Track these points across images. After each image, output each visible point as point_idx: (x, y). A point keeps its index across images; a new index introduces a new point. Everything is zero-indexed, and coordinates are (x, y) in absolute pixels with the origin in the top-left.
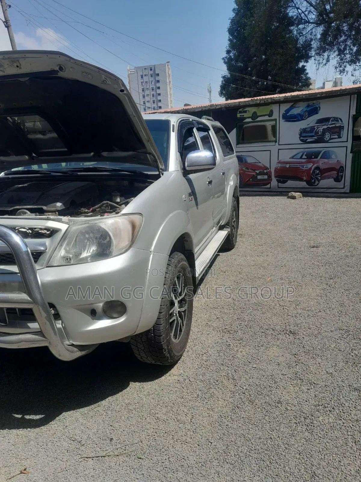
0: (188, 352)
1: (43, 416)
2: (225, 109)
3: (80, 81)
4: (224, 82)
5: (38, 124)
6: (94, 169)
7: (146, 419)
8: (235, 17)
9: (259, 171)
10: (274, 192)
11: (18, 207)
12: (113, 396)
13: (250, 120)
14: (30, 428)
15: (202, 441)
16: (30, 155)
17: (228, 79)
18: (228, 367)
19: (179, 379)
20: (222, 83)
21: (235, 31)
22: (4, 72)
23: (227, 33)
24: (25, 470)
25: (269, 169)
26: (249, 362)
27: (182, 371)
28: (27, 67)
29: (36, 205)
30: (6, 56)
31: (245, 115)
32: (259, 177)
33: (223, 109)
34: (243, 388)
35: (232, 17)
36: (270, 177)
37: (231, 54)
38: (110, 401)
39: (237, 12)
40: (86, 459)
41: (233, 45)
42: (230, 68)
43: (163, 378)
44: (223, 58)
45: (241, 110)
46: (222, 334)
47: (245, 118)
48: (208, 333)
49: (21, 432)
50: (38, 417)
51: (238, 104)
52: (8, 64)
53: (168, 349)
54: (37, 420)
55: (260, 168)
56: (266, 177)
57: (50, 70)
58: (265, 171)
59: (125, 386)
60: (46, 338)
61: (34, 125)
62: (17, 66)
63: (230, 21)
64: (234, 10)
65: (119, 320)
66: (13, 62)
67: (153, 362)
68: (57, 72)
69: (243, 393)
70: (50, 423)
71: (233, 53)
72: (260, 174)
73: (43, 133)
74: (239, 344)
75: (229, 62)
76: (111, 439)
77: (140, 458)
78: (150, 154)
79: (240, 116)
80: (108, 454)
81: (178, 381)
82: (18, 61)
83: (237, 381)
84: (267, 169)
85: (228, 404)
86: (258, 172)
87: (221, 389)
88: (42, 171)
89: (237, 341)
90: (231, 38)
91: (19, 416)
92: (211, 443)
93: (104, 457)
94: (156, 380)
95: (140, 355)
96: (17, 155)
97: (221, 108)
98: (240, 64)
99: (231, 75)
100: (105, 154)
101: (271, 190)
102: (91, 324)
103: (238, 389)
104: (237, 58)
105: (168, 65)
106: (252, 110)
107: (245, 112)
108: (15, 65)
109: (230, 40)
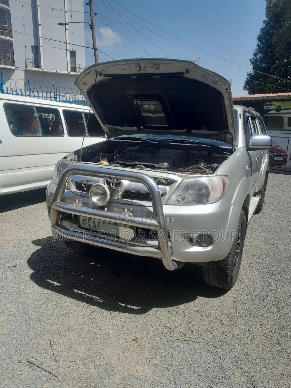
0: (238, 282)
1: (140, 308)
2: (254, 101)
3: (198, 81)
4: (248, 79)
5: (152, 106)
6: (182, 142)
7: (214, 322)
8: (265, 27)
9: (277, 153)
10: (289, 171)
11: (137, 163)
12: (187, 303)
13: (275, 112)
14: (133, 314)
15: (260, 344)
16: (138, 127)
17: (253, 76)
18: (272, 298)
19: (234, 300)
20: (247, 79)
21: (264, 39)
22: (146, 71)
23: (257, 40)
24: (136, 339)
25: (285, 153)
26: (288, 297)
27: (235, 295)
28: (163, 70)
29: (150, 163)
30: (151, 61)
31: (271, 108)
32: (276, 158)
33: (252, 101)
34: (286, 315)
35: (262, 27)
36: (285, 159)
37: (258, 57)
38: (185, 306)
39: (267, 24)
40: (176, 340)
41: (260, 50)
42: (255, 68)
43: (222, 297)
44: (250, 60)
45: (267, 103)
46: (263, 274)
47: (270, 110)
48: (251, 272)
49: (127, 315)
50: (136, 308)
51: (266, 98)
52: (150, 66)
53: (231, 277)
54: (136, 309)
55: (278, 150)
56: (282, 159)
57: (178, 72)
58: (282, 154)
59: (194, 298)
60: (162, 252)
61: (149, 107)
62: (157, 68)
63: (260, 30)
64: (264, 22)
65: (206, 249)
66: (155, 65)
67: (216, 285)
68: (184, 73)
69: (287, 318)
70: (146, 313)
71: (259, 56)
72: (277, 156)
73: (154, 113)
74: (278, 284)
75: (254, 63)
76: (192, 331)
77: (216, 347)
78: (230, 134)
79: (266, 108)
80: (192, 340)
81: (234, 301)
82: (159, 65)
83: (281, 309)
84: (284, 152)
85: (275, 324)
86: (275, 154)
87: (268, 312)
88: (143, 139)
89: (276, 281)
90: (259, 43)
91: (124, 305)
92: (267, 347)
93: (189, 341)
94: (217, 298)
95: (208, 277)
96: (129, 126)
97: (251, 101)
98: (264, 65)
99: (256, 73)
100: (194, 131)
101: (285, 169)
102: (188, 247)
103: (282, 314)
104: (262, 60)
105: (198, 61)
106: (277, 104)
107: (271, 105)
108: (156, 67)
109: (258, 45)
